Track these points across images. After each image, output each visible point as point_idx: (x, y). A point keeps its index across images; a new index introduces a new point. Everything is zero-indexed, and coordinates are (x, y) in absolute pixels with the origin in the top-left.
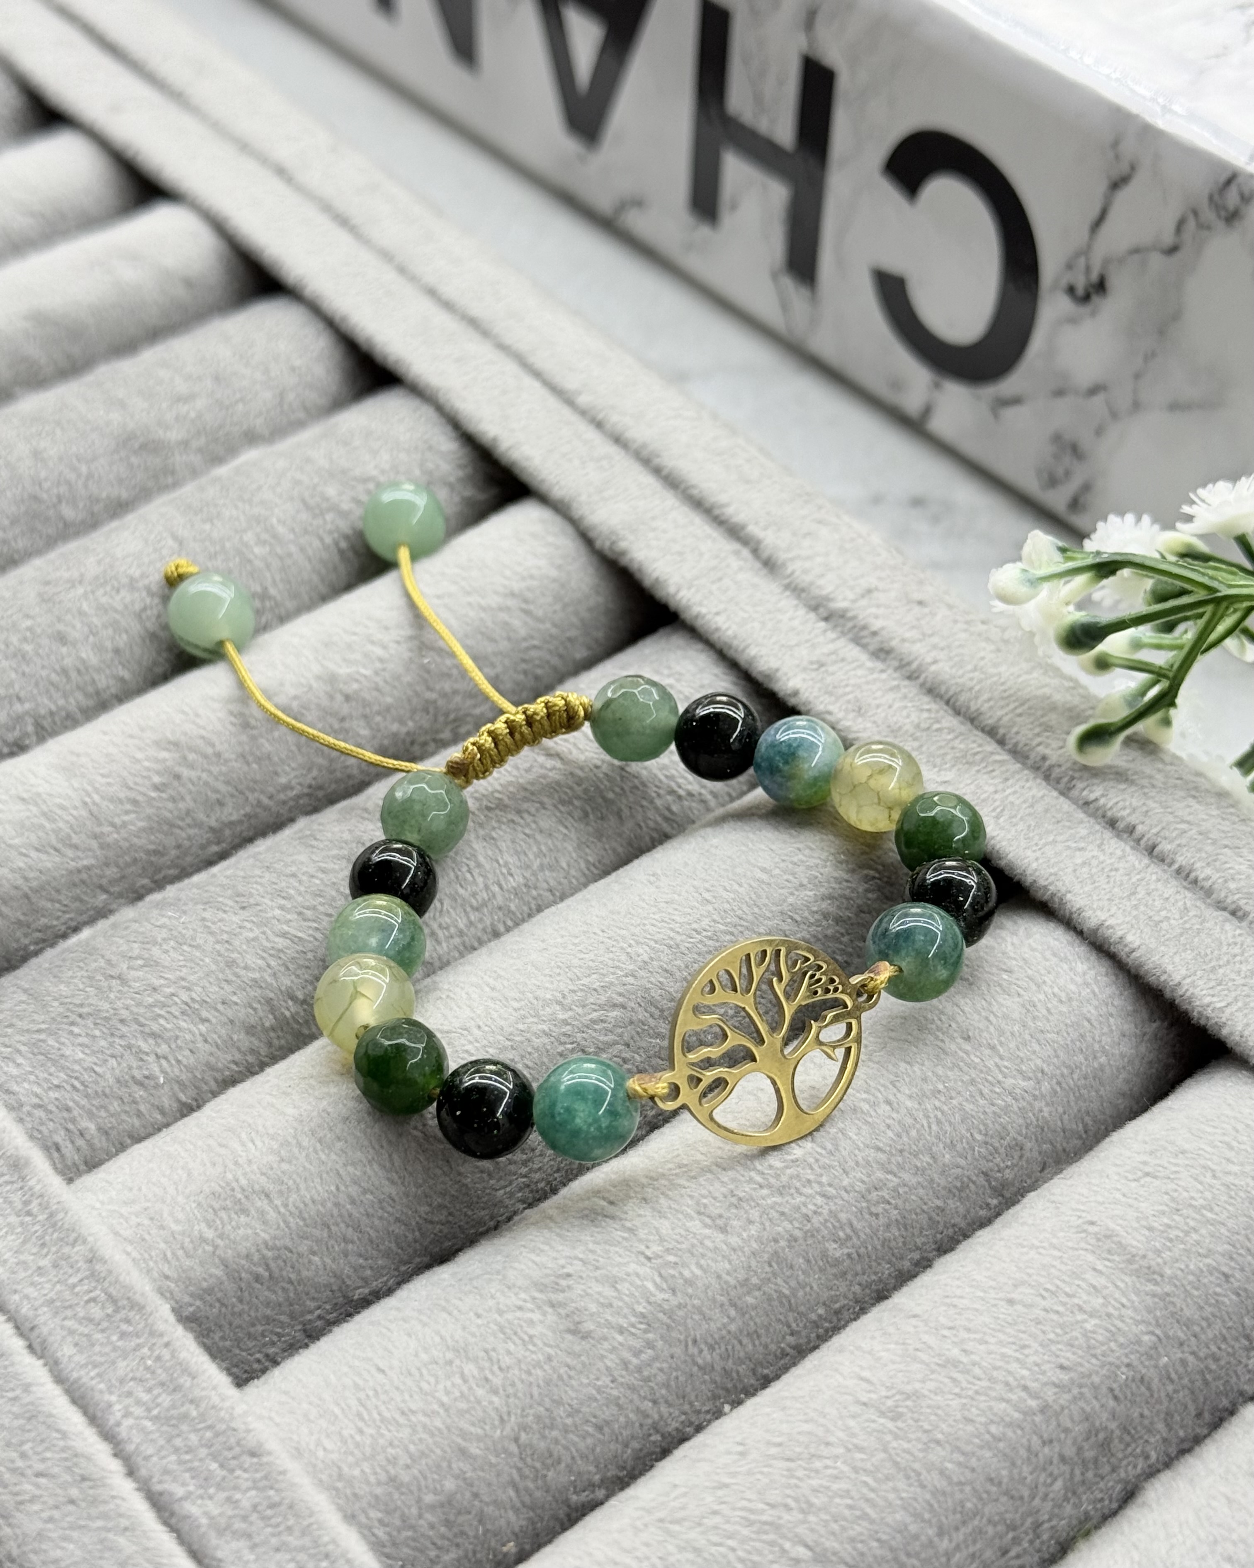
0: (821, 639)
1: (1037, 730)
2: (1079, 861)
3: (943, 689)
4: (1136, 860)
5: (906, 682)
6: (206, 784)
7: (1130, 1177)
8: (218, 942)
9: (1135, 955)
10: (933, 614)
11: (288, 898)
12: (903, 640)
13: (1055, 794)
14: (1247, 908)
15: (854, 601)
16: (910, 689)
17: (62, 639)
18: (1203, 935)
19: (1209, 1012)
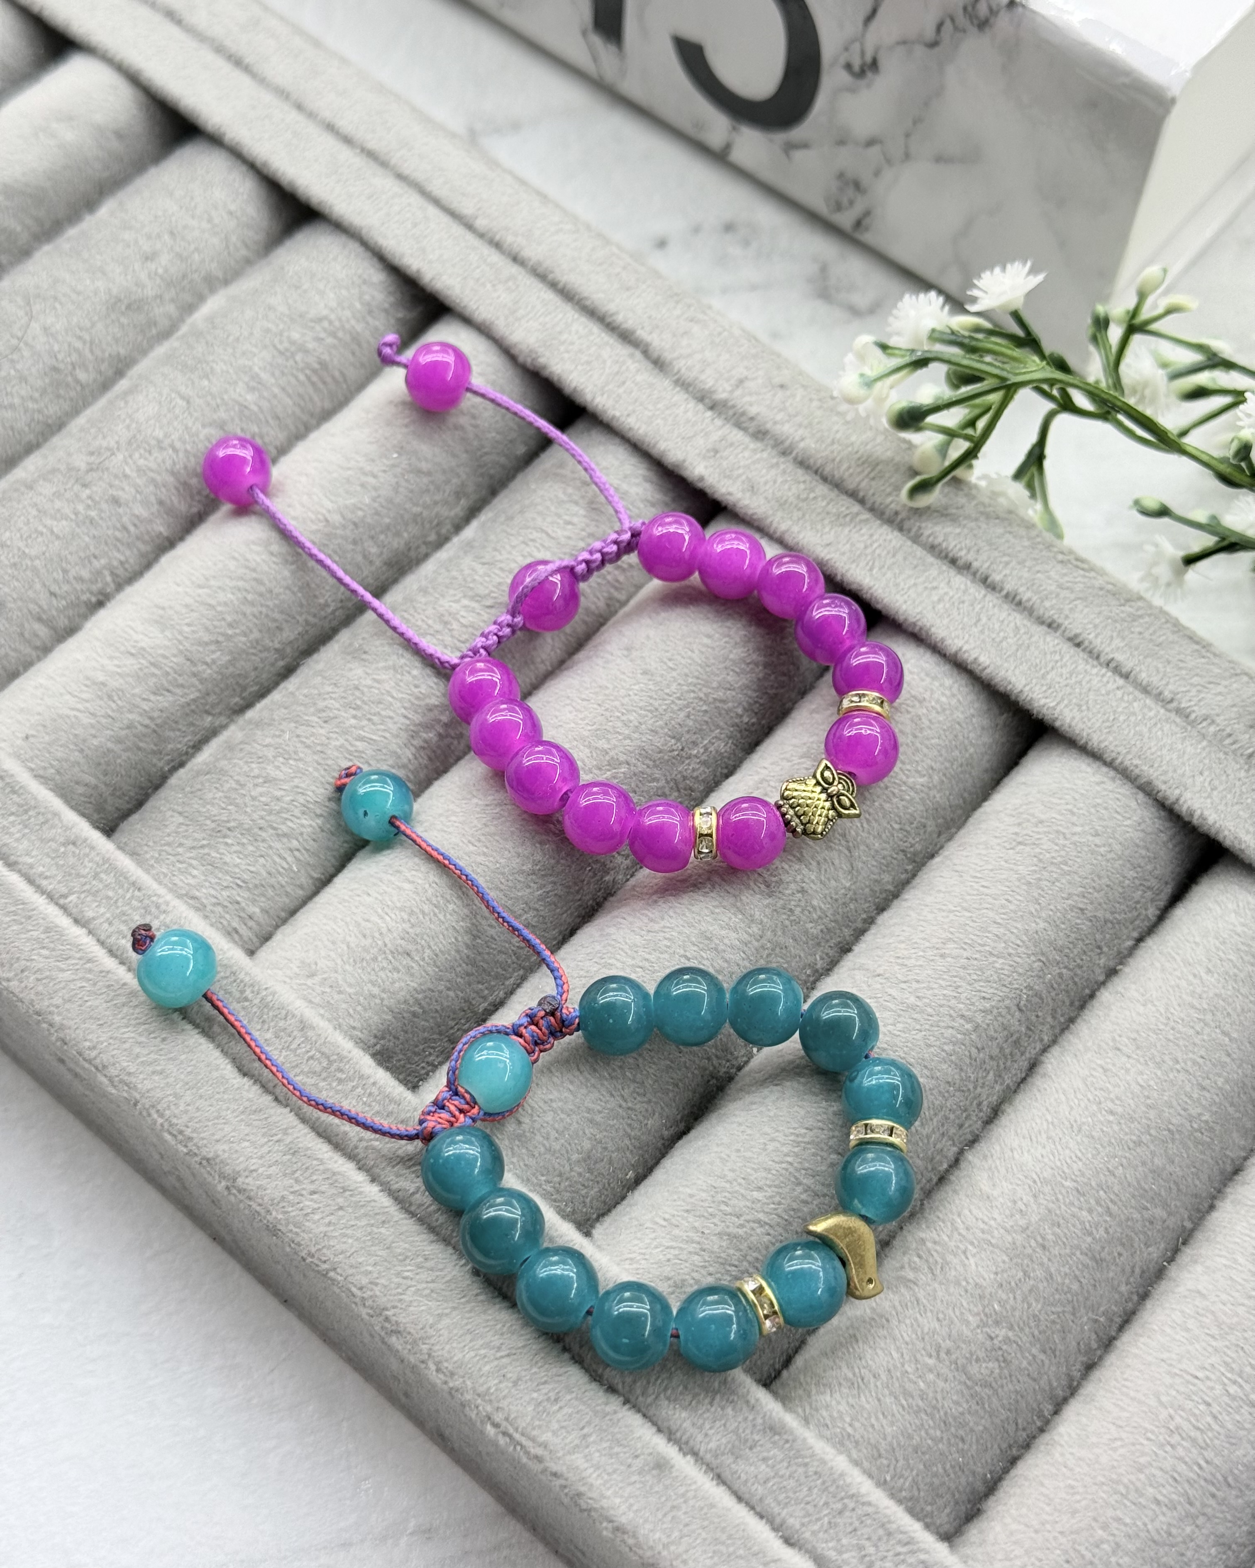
0: (711, 428)
1: (889, 490)
2: (936, 598)
3: (812, 461)
4: (977, 592)
5: (782, 459)
6: (267, 616)
7: (1007, 845)
9: (988, 671)
10: (793, 396)
11: (357, 708)
12: (775, 423)
13: (909, 543)
14: (1060, 621)
15: (732, 392)
16: (786, 465)
17: (116, 501)
18: (1032, 648)
19: (1045, 711)
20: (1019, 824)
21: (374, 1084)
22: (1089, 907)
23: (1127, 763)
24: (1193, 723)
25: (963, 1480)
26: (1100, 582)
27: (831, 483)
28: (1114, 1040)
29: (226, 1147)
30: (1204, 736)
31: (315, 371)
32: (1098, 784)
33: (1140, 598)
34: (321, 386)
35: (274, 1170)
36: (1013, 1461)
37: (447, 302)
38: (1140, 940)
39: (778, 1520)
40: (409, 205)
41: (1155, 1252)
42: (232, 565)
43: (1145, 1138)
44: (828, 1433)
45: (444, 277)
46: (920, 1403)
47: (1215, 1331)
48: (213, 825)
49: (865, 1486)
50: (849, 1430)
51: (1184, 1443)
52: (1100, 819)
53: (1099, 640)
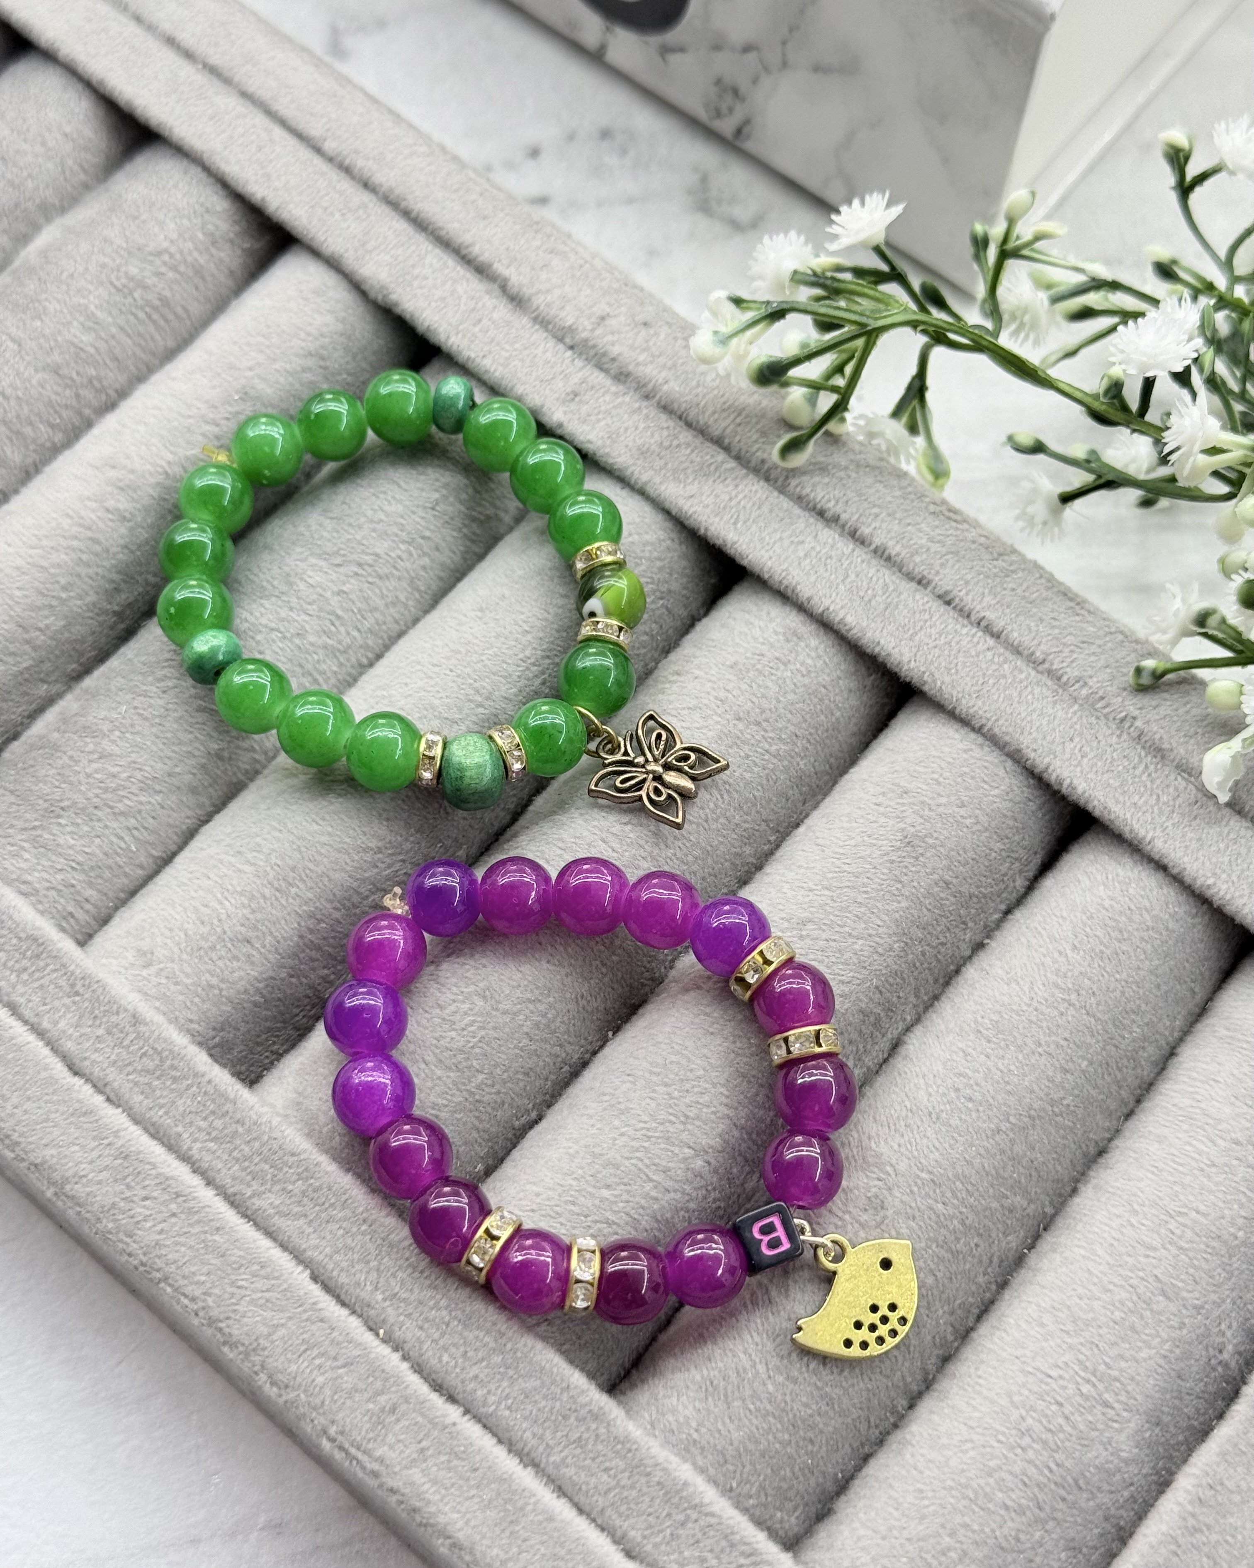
0: (571, 369)
1: (755, 437)
2: (802, 554)
4: (846, 546)
5: (645, 403)
8: (153, 725)
9: (855, 631)
10: (657, 334)
12: (638, 364)
13: (776, 494)
14: (930, 577)
15: (593, 330)
16: (649, 409)
18: (901, 607)
19: (913, 675)
20: (884, 794)
21: (209, 1082)
22: (954, 881)
23: (996, 730)
24: (1065, 686)
25: (812, 1482)
26: (973, 534)
27: (695, 429)
28: (976, 1022)
29: (54, 1152)
30: (1075, 700)
31: (155, 309)
32: (965, 751)
33: (1014, 551)
34: (162, 323)
35: (104, 1175)
36: (866, 1458)
37: (294, 233)
38: (1008, 912)
39: (619, 1533)
40: (254, 126)
41: (1014, 1241)
42: (66, 523)
43: (1004, 1126)
44: (673, 1439)
45: (291, 206)
46: (768, 1407)
47: (1070, 1327)
48: (46, 805)
49: (709, 1494)
50: (695, 1436)
51: (1035, 1445)
52: (966, 789)
53: (970, 597)
